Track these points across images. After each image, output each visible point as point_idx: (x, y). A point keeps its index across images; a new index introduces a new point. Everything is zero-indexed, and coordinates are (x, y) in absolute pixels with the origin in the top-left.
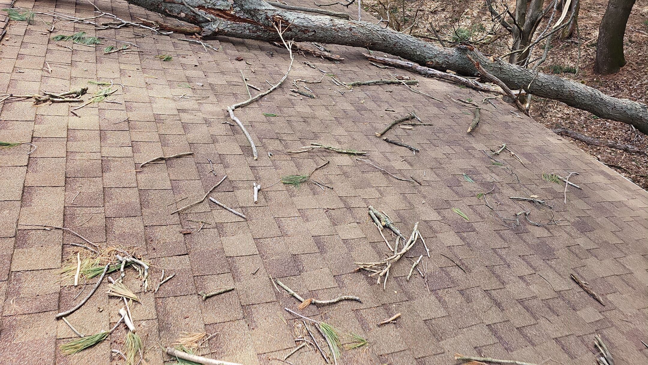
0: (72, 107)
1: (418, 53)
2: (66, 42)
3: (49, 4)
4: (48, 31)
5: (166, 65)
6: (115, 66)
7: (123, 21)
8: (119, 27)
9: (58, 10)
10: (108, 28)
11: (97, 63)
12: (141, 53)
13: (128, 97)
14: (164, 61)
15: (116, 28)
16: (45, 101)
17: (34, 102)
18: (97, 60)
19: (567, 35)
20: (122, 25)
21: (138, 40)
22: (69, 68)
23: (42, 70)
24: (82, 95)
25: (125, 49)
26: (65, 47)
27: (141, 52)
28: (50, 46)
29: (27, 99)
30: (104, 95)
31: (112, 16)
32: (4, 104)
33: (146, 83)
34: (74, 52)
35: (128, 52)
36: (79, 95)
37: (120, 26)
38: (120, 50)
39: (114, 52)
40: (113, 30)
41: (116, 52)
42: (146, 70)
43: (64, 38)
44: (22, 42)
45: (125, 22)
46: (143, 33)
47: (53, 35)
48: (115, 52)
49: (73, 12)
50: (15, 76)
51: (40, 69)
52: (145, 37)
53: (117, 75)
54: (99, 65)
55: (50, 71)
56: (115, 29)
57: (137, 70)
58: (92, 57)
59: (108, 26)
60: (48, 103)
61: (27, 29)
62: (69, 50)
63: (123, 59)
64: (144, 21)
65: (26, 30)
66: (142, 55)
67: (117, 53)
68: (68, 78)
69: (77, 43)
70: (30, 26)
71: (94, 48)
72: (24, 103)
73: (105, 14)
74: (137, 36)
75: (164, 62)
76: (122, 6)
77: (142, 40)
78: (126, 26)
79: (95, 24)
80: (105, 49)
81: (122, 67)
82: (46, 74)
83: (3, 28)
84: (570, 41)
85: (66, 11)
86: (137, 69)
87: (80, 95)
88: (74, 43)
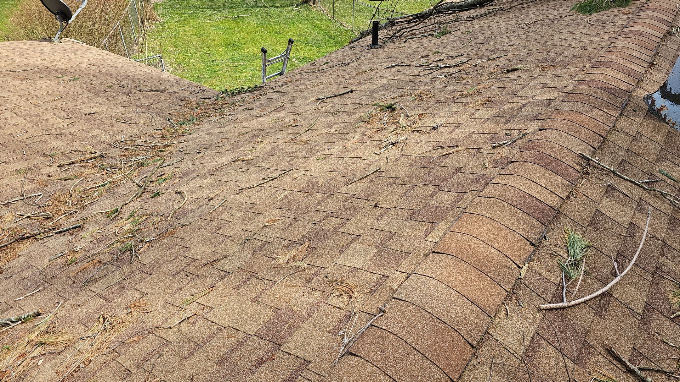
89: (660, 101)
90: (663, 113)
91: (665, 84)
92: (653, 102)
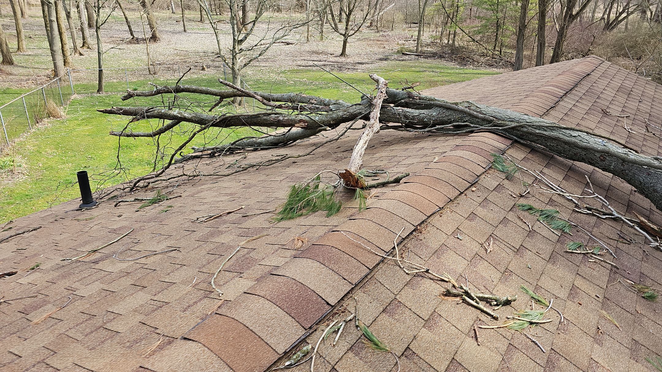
0: (480, 320)
2: (530, 216)
3: (541, 159)
4: (520, 194)
5: (641, 307)
6: (569, 277)
7: (615, 213)
8: (604, 217)
9: (546, 170)
10: (590, 213)
11: (548, 261)
12: (614, 270)
13: (559, 342)
14: (644, 297)
15: (600, 217)
16: (455, 296)
17: (444, 292)
18: (552, 258)
20: (610, 216)
21: (620, 245)
22: (512, 254)
23: (482, 245)
24: (502, 306)
25: (595, 254)
26: (525, 223)
27: (615, 267)
28: (511, 216)
29: (440, 280)
30: (530, 322)
31: (604, 201)
32: (414, 276)
33: (598, 328)
34: (531, 233)
35: (597, 261)
36: (499, 305)
37: (607, 216)
38: (588, 253)
39: (578, 254)
40: (595, 218)
41: (583, 253)
42: (608, 302)
43: (531, 209)
44: (486, 198)
45: (617, 215)
46: (632, 236)
47: (522, 201)
48: (580, 253)
49: (560, 178)
50: (451, 242)
51: (480, 242)
52: (632, 245)
53: (563, 294)
54: (550, 265)
55: (489, 251)
56: (598, 217)
57: (596, 298)
58: (547, 249)
59: (591, 211)
60: (458, 299)
61: (501, 184)
62: (527, 229)
63: (585, 270)
64: (642, 222)
65: (499, 184)
66: (616, 273)
67: (582, 256)
68: (503, 270)
69: (541, 221)
70: (506, 182)
71: (558, 237)
72: (434, 284)
73: (597, 197)
74: (622, 237)
75: (642, 300)
76: (623, 187)
77: (625, 247)
78: (616, 219)
79: (577, 202)
80: (572, 243)
81: (579, 282)
82: (482, 252)
83: (478, 176)
85: (554, 175)
86: (596, 296)
87: (501, 306)
88: (539, 221)
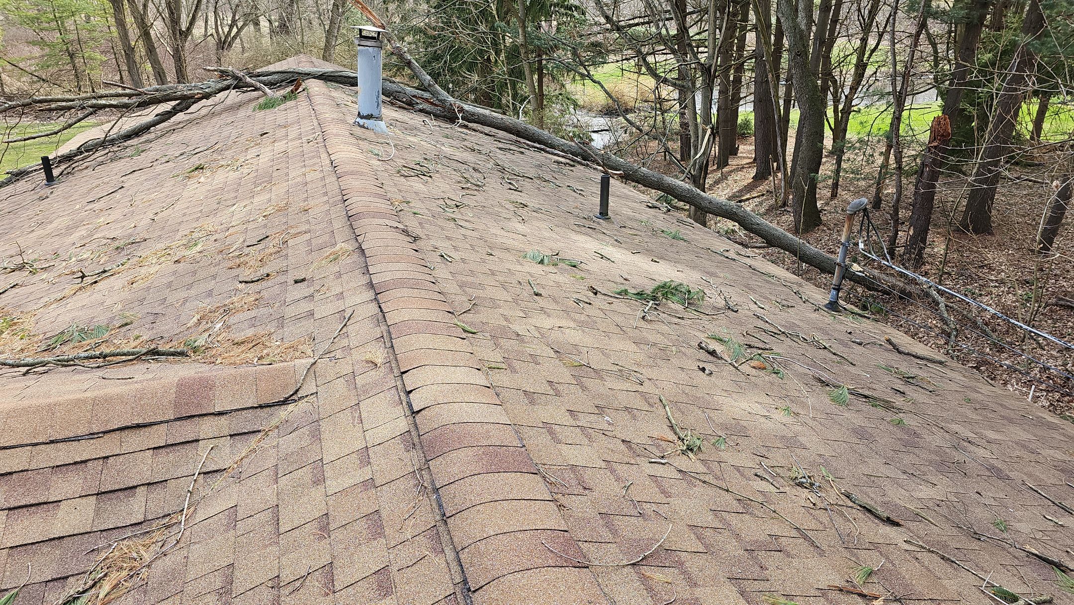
1: (550, 142)
19: (780, 203)
84: (783, 209)
89: (362, 122)
90: (366, 126)
91: (359, 113)
92: (358, 123)
